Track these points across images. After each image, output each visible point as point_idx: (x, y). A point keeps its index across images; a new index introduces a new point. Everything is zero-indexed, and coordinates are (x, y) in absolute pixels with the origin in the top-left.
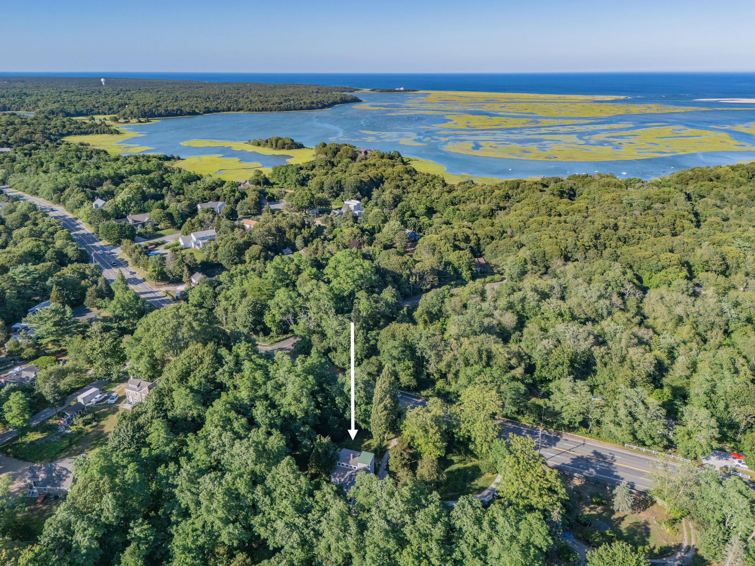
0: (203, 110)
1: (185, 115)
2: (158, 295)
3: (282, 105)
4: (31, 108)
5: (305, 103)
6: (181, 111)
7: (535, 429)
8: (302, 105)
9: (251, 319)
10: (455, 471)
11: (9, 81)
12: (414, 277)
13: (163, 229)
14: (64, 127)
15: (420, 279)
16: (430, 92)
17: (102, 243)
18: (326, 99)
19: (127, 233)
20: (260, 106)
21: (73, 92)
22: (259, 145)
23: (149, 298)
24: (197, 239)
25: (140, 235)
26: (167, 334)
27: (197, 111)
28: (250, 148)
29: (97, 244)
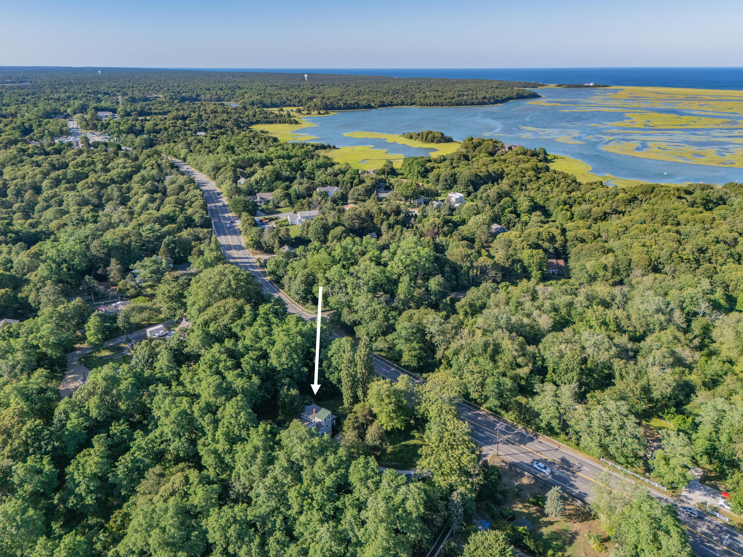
0: (378, 104)
1: (361, 108)
2: (251, 261)
3: (454, 100)
4: (239, 99)
5: (477, 98)
6: (358, 104)
7: (514, 426)
8: (474, 101)
9: (303, 287)
10: (411, 445)
11: (233, 77)
12: (475, 271)
13: (282, 207)
14: (255, 116)
15: (480, 273)
16: (624, 87)
17: (231, 215)
18: (500, 95)
19: (250, 207)
20: (432, 101)
21: (277, 86)
22: (411, 138)
23: (242, 263)
24: (301, 217)
25: (263, 210)
26: (209, 287)
27: (373, 104)
28: (402, 141)
29: (226, 215)
